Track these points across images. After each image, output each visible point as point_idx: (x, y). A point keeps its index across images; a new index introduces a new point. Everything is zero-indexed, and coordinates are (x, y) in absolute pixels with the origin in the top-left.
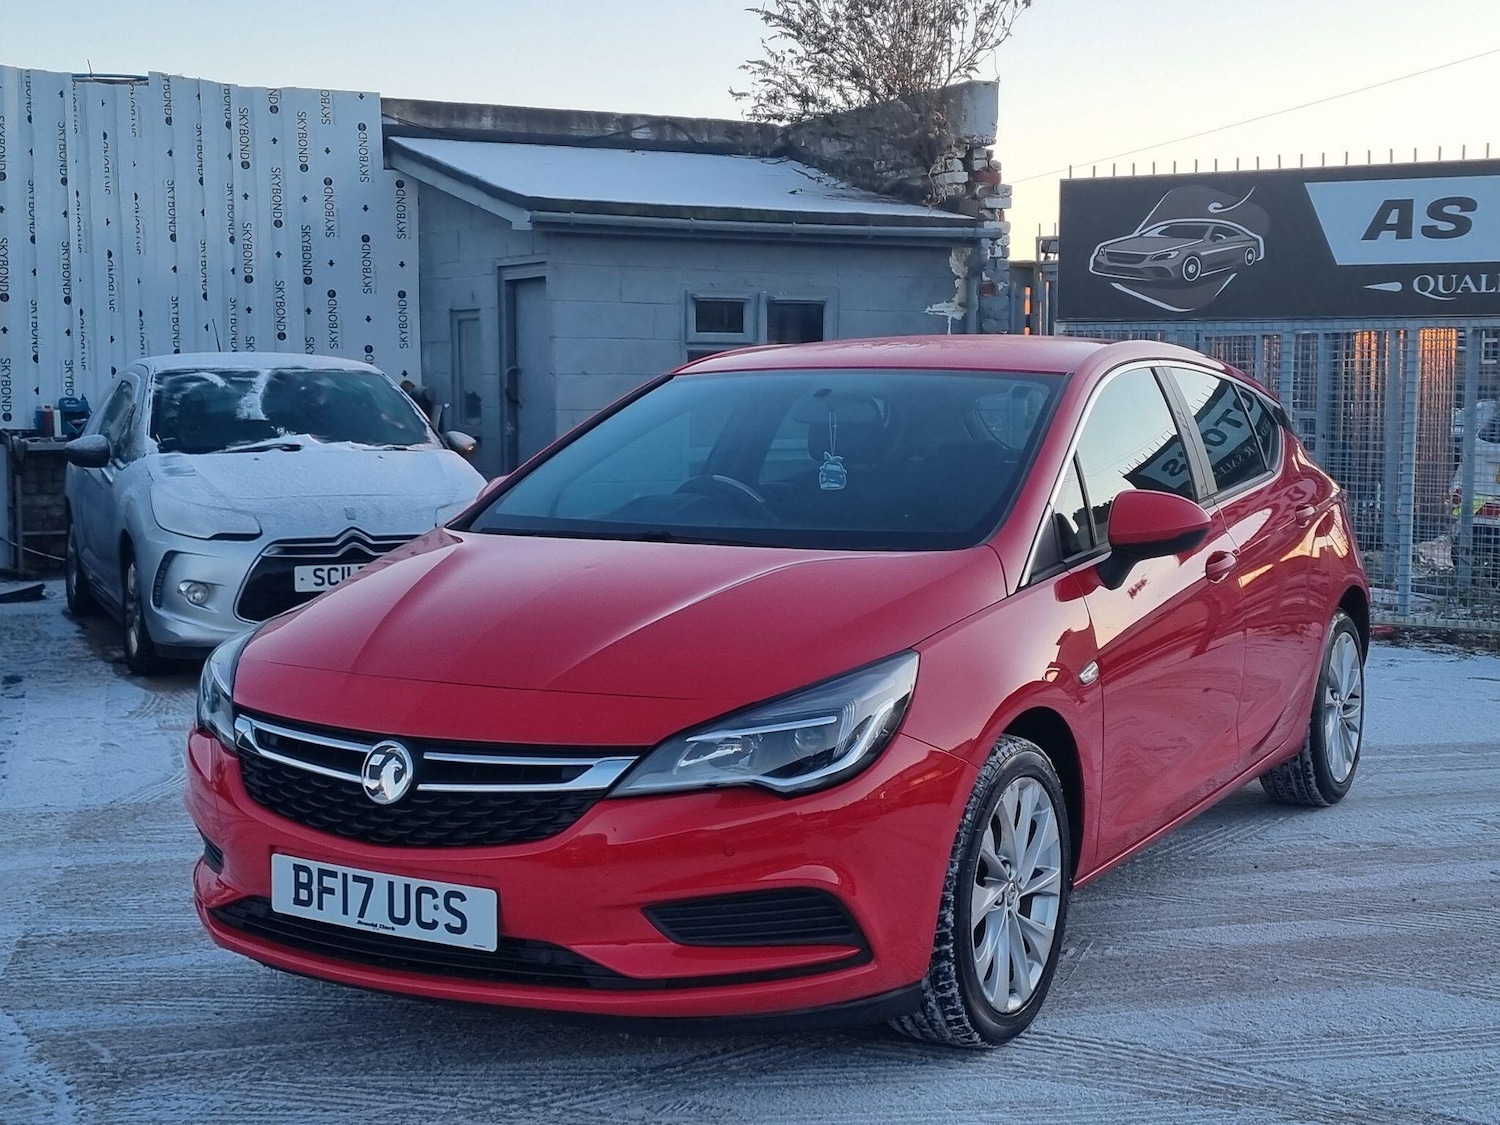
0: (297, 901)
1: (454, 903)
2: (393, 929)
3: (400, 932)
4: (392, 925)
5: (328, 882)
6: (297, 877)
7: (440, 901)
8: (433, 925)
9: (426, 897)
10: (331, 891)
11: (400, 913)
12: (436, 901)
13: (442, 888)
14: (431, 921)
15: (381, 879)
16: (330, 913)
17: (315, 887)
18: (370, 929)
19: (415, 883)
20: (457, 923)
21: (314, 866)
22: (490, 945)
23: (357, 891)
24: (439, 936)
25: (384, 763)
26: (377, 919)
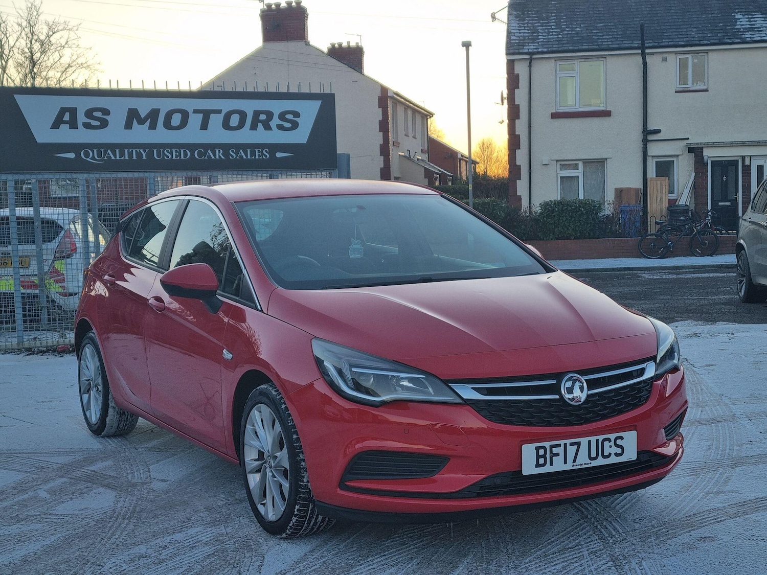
0: (538, 465)
1: (619, 442)
2: (591, 463)
3: (595, 463)
4: (590, 461)
5: (555, 450)
6: (537, 453)
7: (612, 443)
8: (610, 454)
9: (606, 443)
10: (557, 455)
11: (593, 455)
12: (610, 444)
13: (612, 436)
14: (608, 454)
15: (584, 441)
16: (558, 465)
17: (548, 456)
18: (580, 467)
19: (601, 438)
21: (547, 444)
22: (634, 457)
23: (571, 450)
24: (613, 460)
25: (573, 385)
26: (583, 461)
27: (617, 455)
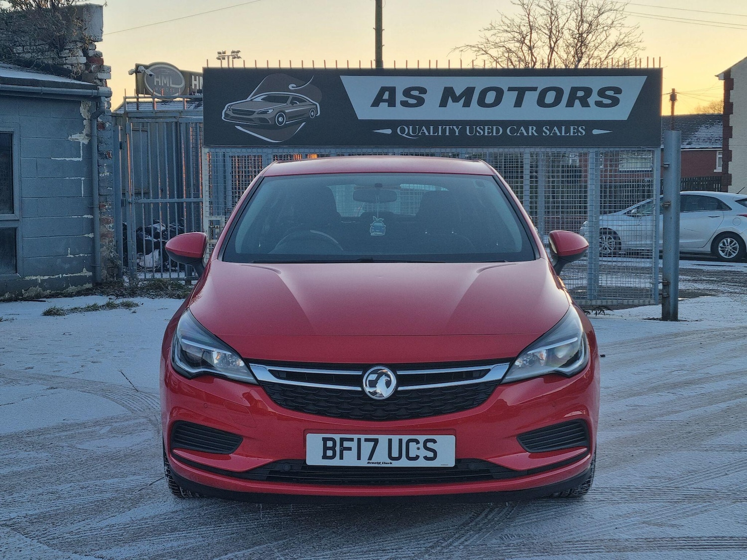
0: (325, 457)
1: (429, 445)
2: (391, 463)
3: (396, 464)
4: (390, 461)
5: (346, 444)
6: (325, 444)
7: (421, 445)
8: (417, 457)
9: (412, 445)
10: (349, 449)
11: (395, 454)
12: (418, 445)
13: (422, 438)
14: (415, 456)
15: (383, 439)
16: (350, 460)
17: (338, 449)
18: (376, 465)
19: (405, 438)
20: (431, 455)
21: (337, 437)
22: (451, 463)
23: (367, 447)
24: (421, 463)
25: (378, 379)
26: (381, 458)
27: (426, 458)
